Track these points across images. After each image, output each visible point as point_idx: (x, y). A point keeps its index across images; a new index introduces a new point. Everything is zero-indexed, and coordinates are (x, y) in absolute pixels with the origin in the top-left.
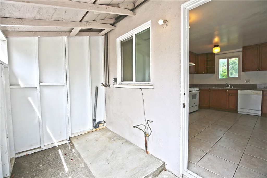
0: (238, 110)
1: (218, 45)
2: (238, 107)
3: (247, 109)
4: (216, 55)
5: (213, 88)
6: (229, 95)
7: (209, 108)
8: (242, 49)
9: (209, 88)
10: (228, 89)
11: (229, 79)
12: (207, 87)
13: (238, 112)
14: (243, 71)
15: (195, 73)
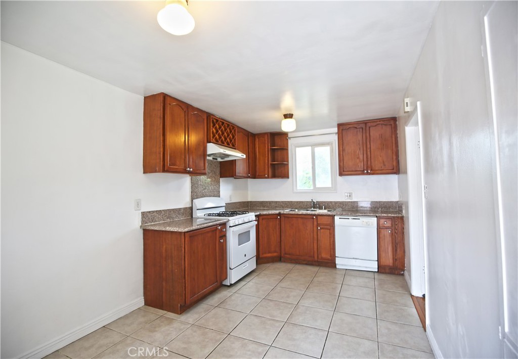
0: (336, 263)
1: (292, 115)
2: (336, 256)
3: (353, 258)
4: (290, 138)
5: (287, 211)
6: (317, 228)
7: (279, 259)
8: (336, 130)
9: (277, 212)
10: (315, 215)
11: (317, 190)
12: (275, 208)
13: (337, 267)
14: (341, 174)
15: (249, 177)
